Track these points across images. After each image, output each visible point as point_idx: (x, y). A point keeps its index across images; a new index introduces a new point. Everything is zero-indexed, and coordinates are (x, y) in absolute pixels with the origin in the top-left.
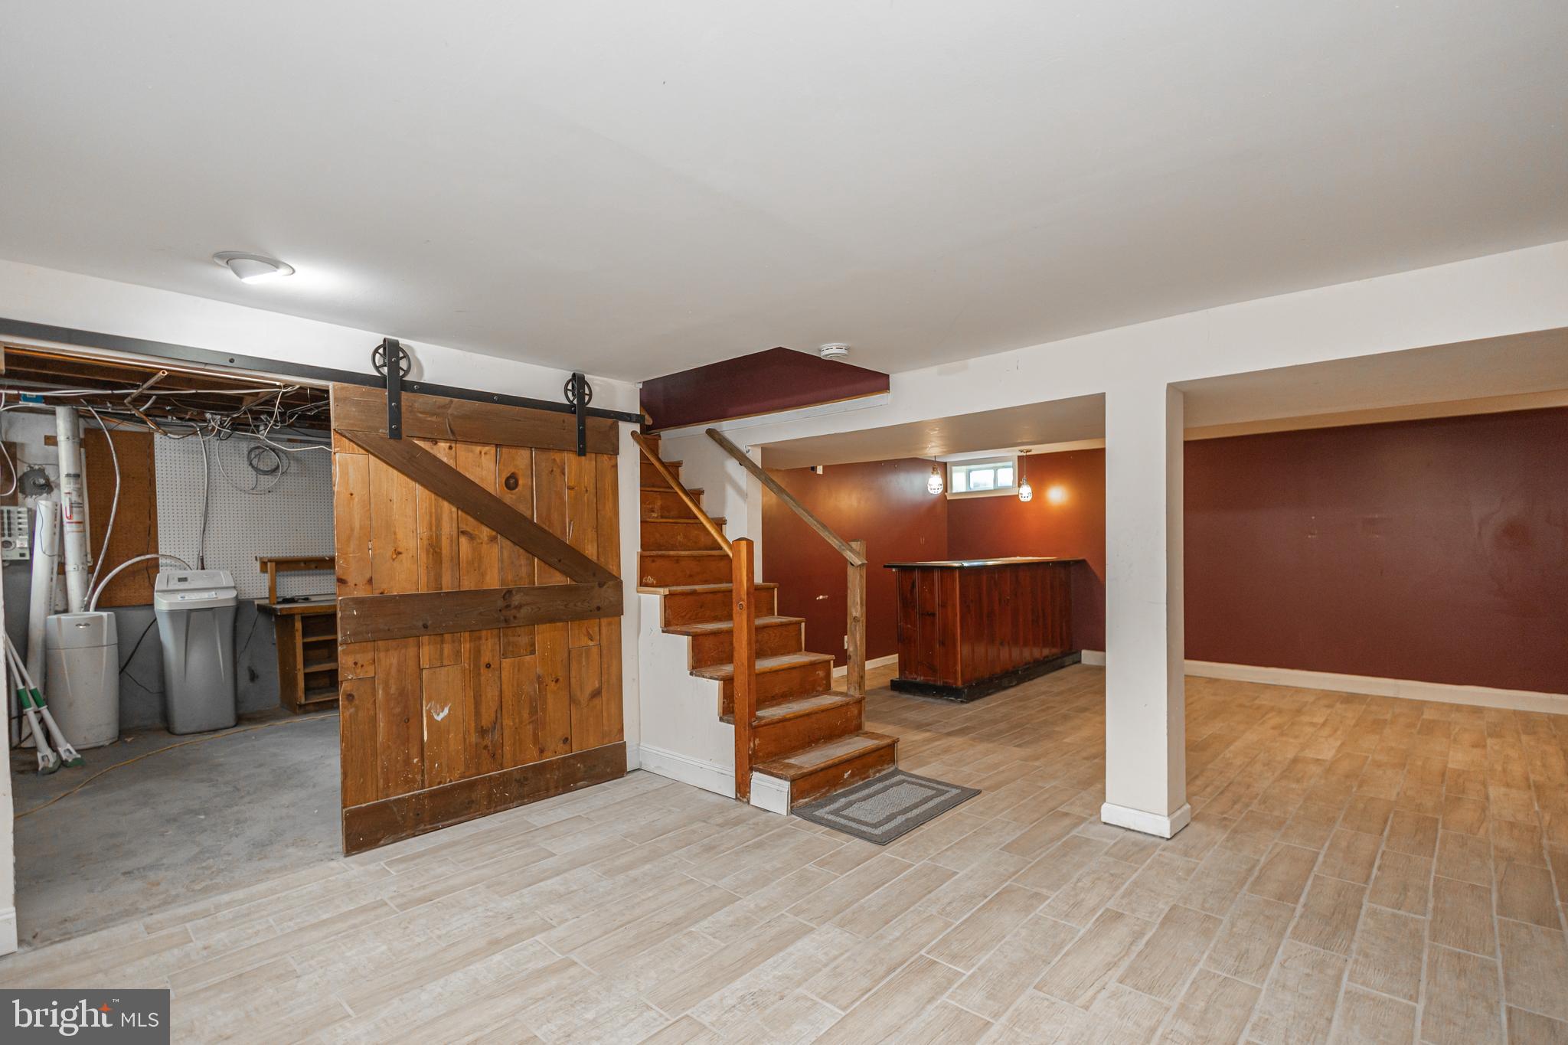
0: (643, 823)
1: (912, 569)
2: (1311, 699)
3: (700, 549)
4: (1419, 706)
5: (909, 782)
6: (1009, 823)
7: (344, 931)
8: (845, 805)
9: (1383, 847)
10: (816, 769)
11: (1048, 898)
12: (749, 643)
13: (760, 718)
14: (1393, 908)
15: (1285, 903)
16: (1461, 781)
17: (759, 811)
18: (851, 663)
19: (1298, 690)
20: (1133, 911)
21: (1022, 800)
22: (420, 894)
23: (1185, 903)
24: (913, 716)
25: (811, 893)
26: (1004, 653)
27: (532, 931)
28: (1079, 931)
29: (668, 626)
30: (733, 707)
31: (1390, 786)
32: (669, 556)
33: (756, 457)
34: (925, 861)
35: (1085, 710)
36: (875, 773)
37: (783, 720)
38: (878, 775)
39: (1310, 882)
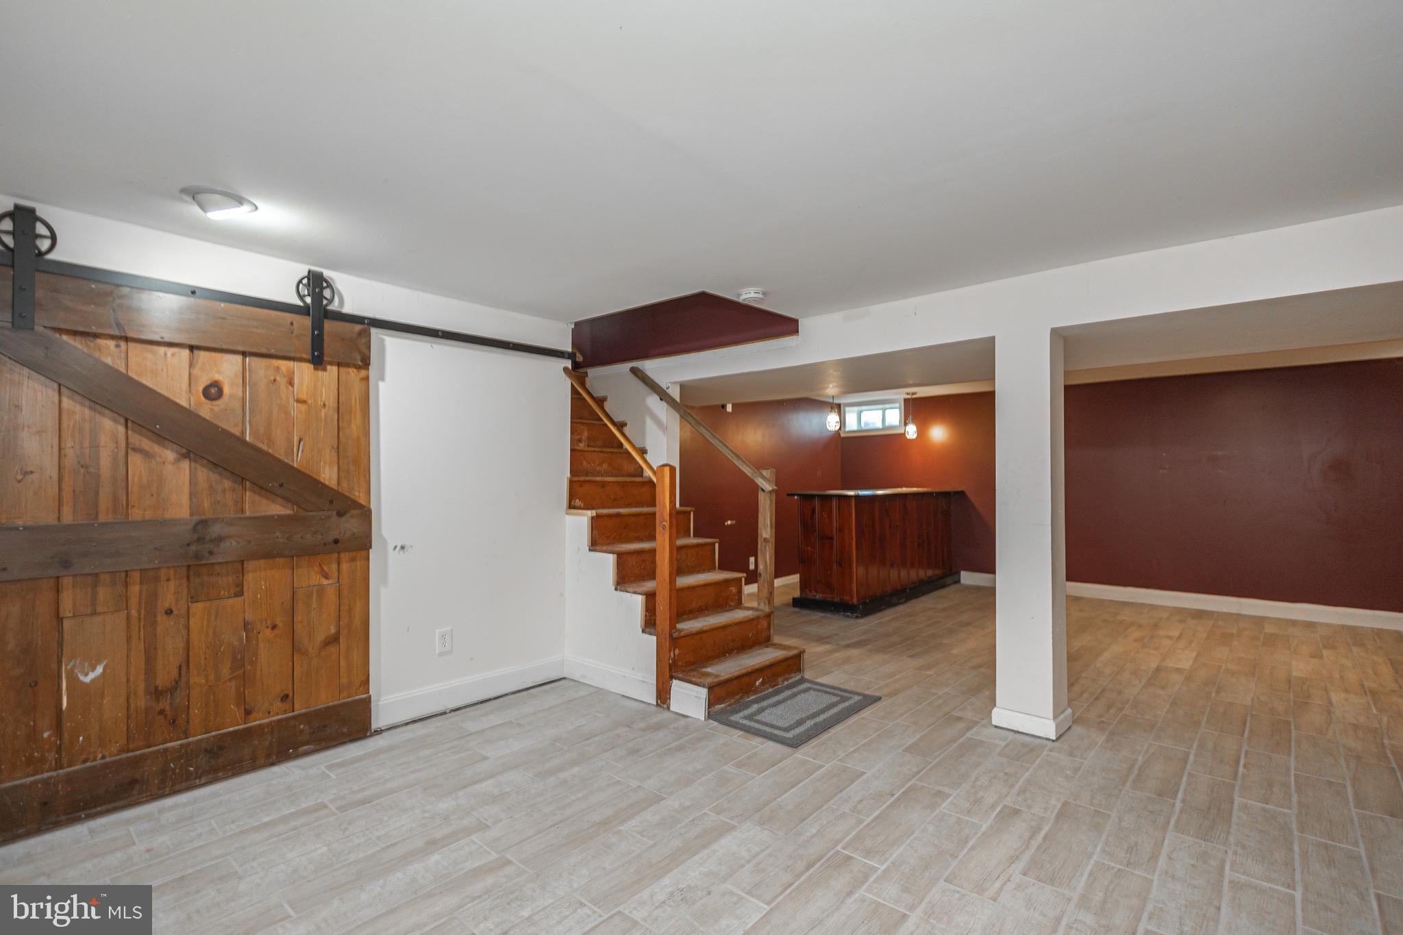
0: (571, 728)
1: (812, 497)
2: (1166, 615)
3: (622, 476)
4: (1260, 621)
5: (814, 690)
6: (908, 727)
7: (286, 833)
8: (758, 710)
9: (1245, 748)
10: (731, 678)
11: (950, 795)
12: (671, 561)
13: (680, 631)
14: (1263, 803)
15: (1165, 798)
16: (1305, 687)
17: (678, 717)
18: (761, 580)
19: (1153, 607)
20: (1029, 807)
21: (919, 705)
22: (360, 796)
23: (1075, 800)
24: (814, 629)
25: (731, 792)
26: (894, 574)
27: (468, 831)
28: (982, 826)
29: (594, 545)
30: (655, 620)
31: (1245, 692)
32: (595, 482)
33: (675, 393)
34: (834, 761)
35: (968, 624)
36: (783, 682)
37: (701, 632)
38: (786, 683)
39: (1185, 779)
